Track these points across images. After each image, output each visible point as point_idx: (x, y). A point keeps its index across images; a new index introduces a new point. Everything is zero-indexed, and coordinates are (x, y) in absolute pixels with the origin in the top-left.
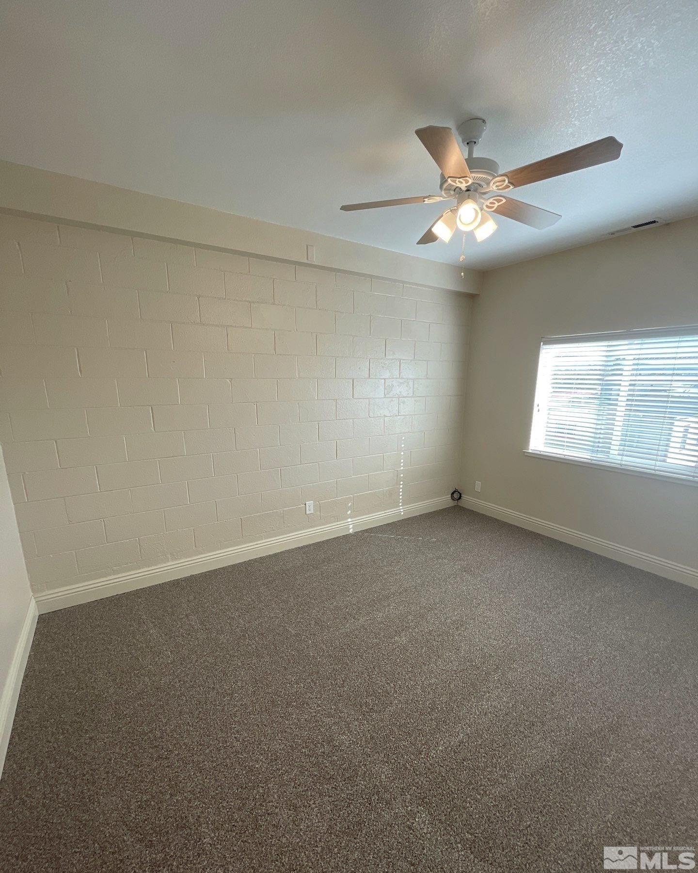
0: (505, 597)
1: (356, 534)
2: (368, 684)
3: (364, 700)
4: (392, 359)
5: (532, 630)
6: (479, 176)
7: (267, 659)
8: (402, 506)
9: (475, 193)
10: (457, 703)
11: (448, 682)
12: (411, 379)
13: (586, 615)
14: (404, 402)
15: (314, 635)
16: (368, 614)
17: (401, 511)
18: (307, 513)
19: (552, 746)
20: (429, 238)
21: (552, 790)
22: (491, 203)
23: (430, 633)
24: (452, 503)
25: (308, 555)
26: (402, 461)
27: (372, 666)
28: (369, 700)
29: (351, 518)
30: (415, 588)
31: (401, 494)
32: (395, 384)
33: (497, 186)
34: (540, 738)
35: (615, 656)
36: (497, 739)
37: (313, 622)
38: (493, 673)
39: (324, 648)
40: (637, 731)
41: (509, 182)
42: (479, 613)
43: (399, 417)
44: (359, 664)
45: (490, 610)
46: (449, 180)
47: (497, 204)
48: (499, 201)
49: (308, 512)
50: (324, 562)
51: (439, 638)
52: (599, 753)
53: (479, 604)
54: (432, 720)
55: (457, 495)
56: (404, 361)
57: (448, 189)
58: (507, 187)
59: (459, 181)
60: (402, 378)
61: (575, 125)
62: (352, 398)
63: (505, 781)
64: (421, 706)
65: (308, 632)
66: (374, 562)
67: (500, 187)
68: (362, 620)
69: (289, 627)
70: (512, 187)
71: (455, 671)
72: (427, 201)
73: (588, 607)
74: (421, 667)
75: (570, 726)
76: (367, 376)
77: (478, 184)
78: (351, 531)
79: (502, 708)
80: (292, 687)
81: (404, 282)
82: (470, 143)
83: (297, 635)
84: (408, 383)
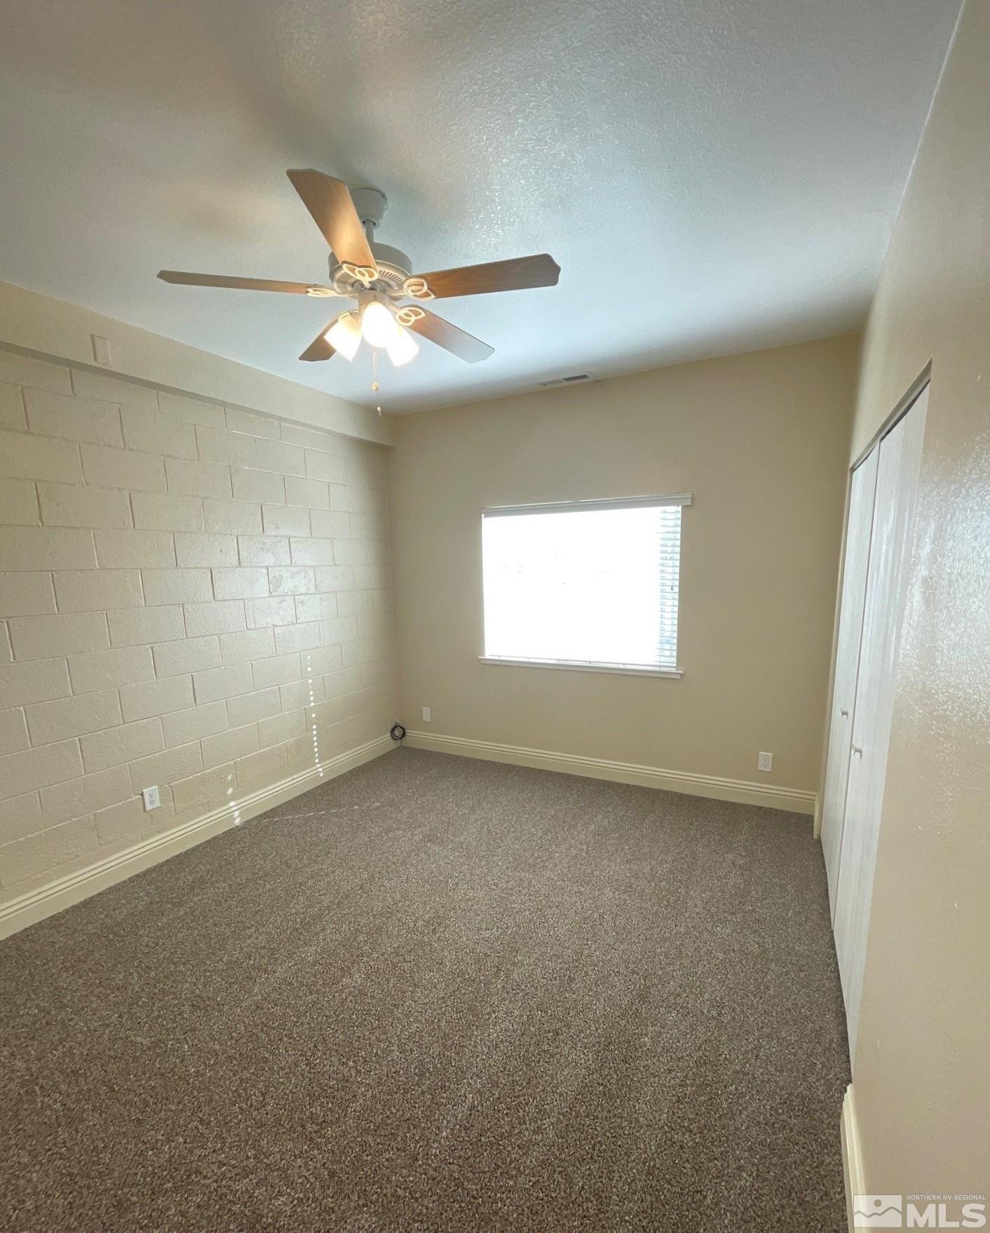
0: (488, 863)
1: (246, 826)
2: (310, 1080)
3: (307, 1113)
4: (275, 537)
5: (530, 899)
6: (387, 271)
7: (94, 1119)
8: (319, 763)
9: (384, 296)
10: (455, 1048)
11: (437, 1020)
12: (311, 566)
13: (585, 858)
14: (303, 603)
15: (193, 1030)
16: (290, 955)
17: (319, 771)
18: (148, 809)
19: (584, 1054)
20: (319, 351)
21: (597, 1118)
22: (406, 315)
23: (396, 952)
24: (393, 745)
25: (159, 884)
26: (311, 693)
27: (311, 1045)
28: (317, 1109)
29: (234, 800)
30: (361, 888)
31: (316, 744)
32: (286, 575)
33: (413, 291)
34: (569, 1049)
35: (625, 900)
36: (517, 1078)
37: (187, 1008)
38: (494, 980)
39: (217, 1047)
40: (666, 987)
41: (429, 288)
42: (460, 897)
43: (298, 626)
44: (287, 1051)
45: (473, 889)
46: (344, 266)
47: (413, 319)
48: (417, 314)
49: (149, 807)
50: (193, 889)
51: (410, 956)
52: (636, 1036)
53: (457, 884)
54: (423, 1093)
55: (398, 732)
56: (295, 539)
57: (344, 281)
58: (426, 295)
59: (359, 272)
60: (296, 566)
61: (498, 234)
62: (212, 600)
63: (539, 1138)
64: (403, 1079)
65: (177, 1030)
66: (286, 863)
67: (418, 294)
68: (281, 971)
69: (135, 1035)
70: (433, 296)
71: (443, 998)
72: (312, 293)
73: (584, 847)
74: (392, 1012)
75: (598, 1015)
76: (236, 563)
77: (386, 282)
78: (237, 822)
79: (516, 1027)
80: (158, 1153)
81: (280, 419)
82: (368, 222)
83: (155, 1045)
84: (306, 572)
